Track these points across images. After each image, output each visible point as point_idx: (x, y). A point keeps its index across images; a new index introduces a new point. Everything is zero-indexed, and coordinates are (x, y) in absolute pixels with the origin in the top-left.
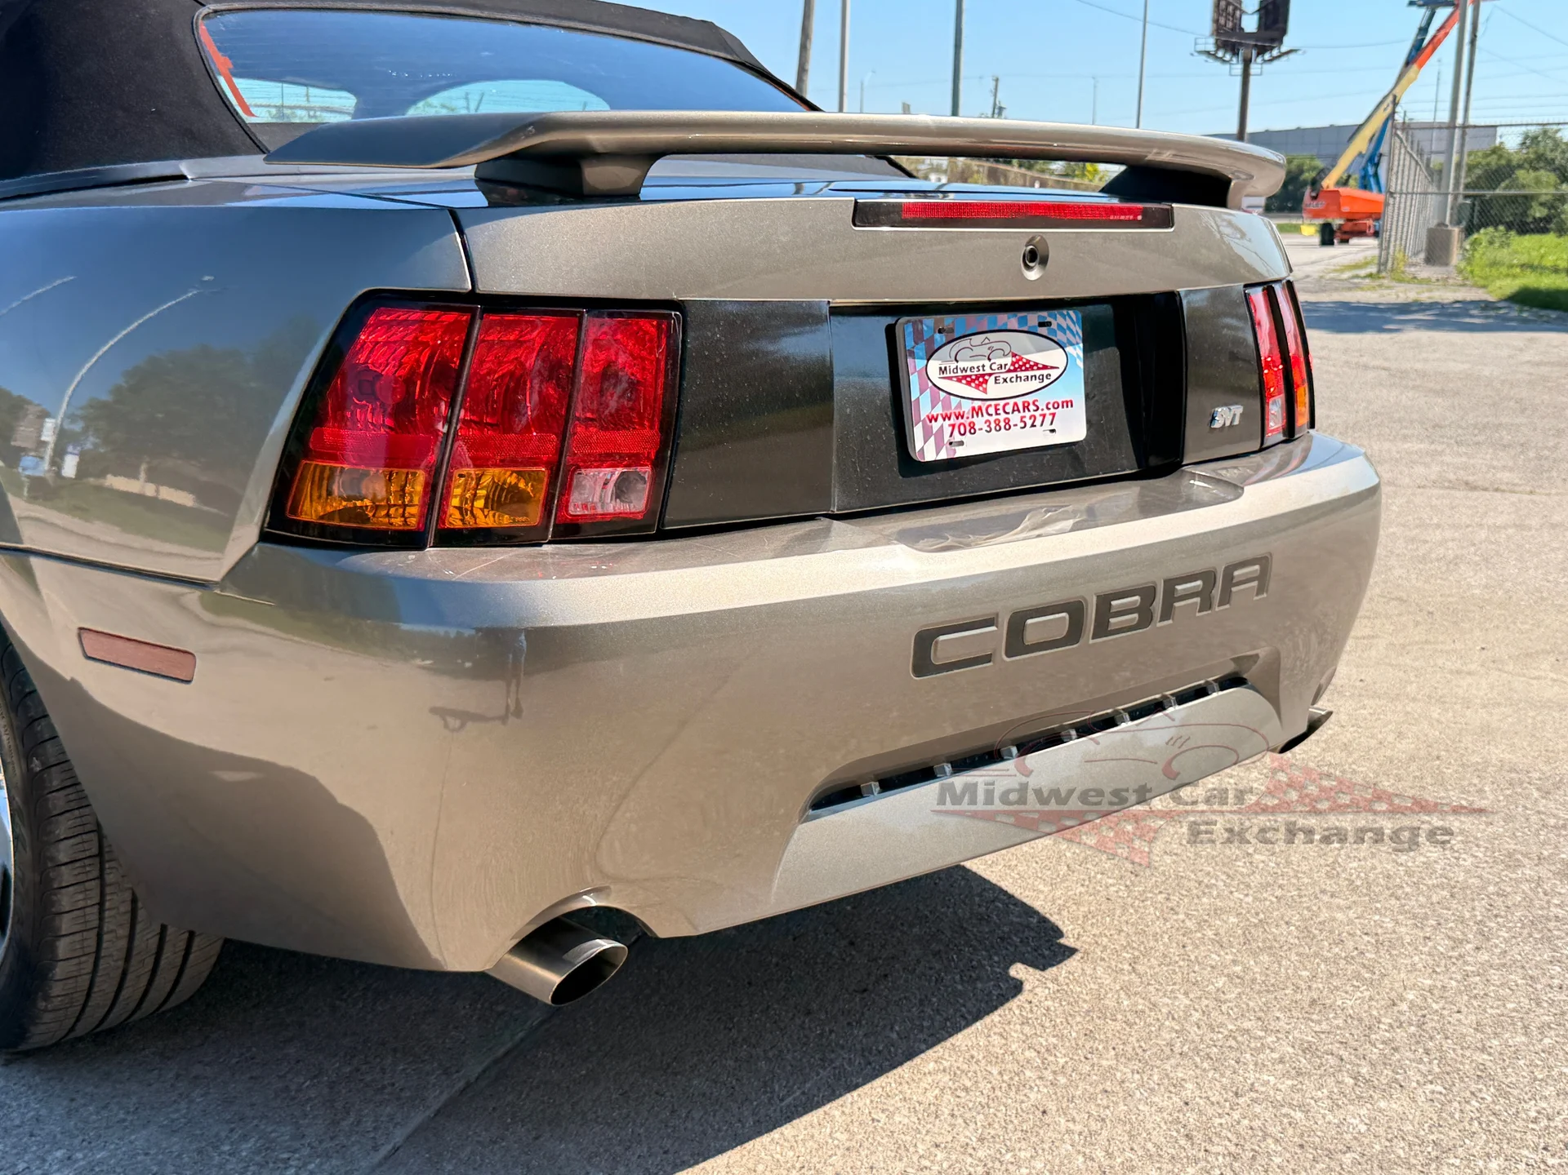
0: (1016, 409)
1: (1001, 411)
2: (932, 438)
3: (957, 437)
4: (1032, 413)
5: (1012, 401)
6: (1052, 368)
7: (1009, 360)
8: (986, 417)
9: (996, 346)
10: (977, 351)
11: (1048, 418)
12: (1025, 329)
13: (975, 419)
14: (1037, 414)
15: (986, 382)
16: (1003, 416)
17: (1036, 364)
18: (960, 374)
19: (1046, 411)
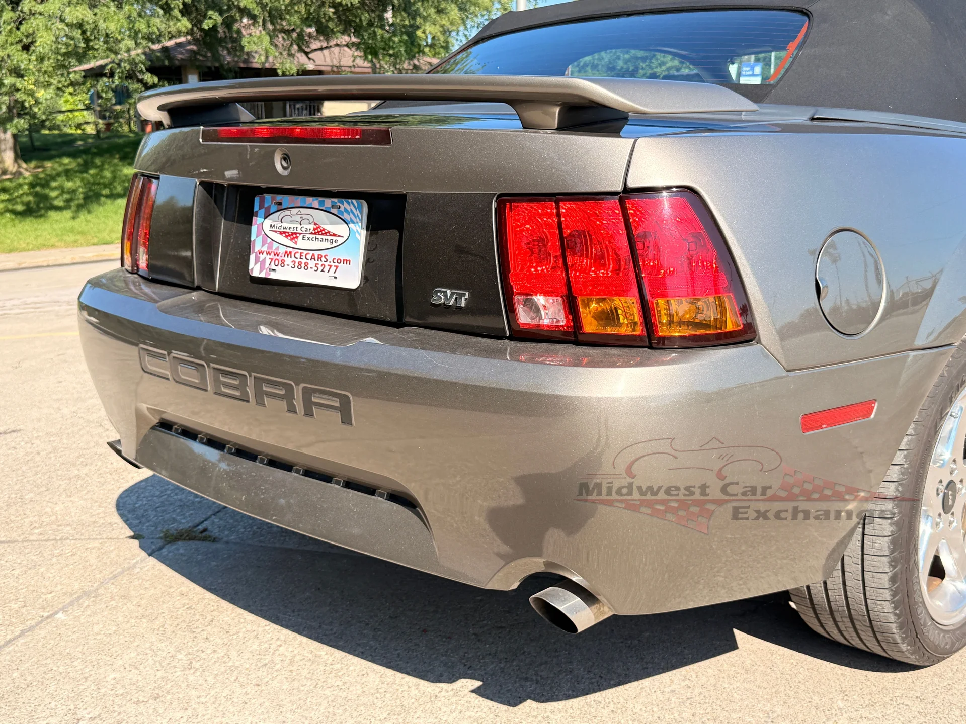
0: (313, 258)
1: (304, 257)
2: (259, 263)
3: (273, 267)
4: (323, 263)
5: (311, 253)
6: (339, 236)
7: (312, 227)
8: (293, 259)
9: (305, 217)
10: (294, 218)
11: (333, 269)
12: (323, 208)
13: (286, 259)
14: (326, 264)
15: (297, 237)
16: (304, 261)
17: (329, 232)
18: (282, 230)
19: (332, 264)
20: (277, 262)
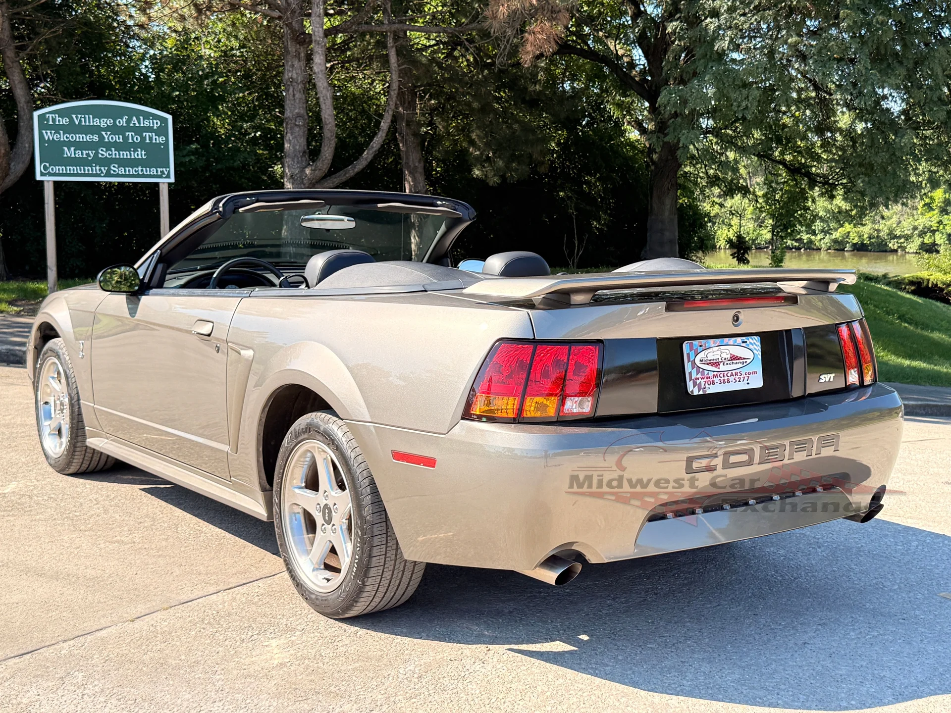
0: (732, 375)
3: (707, 386)
4: (739, 377)
5: (730, 372)
6: (747, 359)
7: (729, 356)
8: (719, 378)
9: (723, 351)
10: (715, 353)
11: (746, 379)
12: (736, 344)
13: (714, 379)
15: (719, 364)
16: (726, 378)
17: (740, 358)
18: (707, 361)
19: (745, 376)
20: (709, 383)
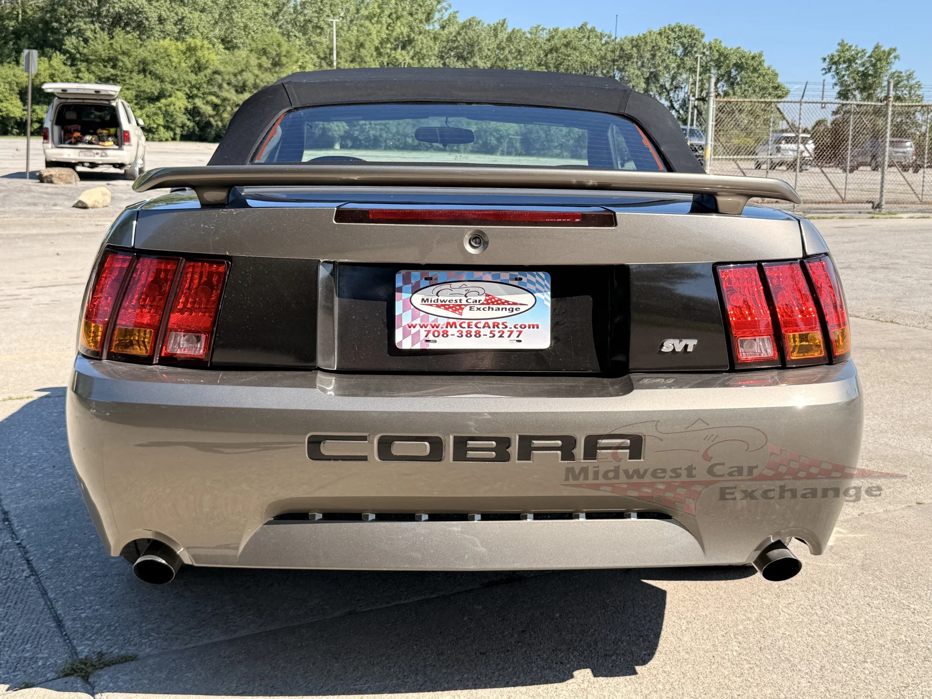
0: (486, 325)
1: (473, 326)
2: (410, 336)
3: (431, 337)
4: (501, 329)
5: (483, 322)
6: (521, 304)
7: (483, 298)
8: (459, 328)
9: (471, 289)
10: (454, 291)
11: (515, 334)
12: (499, 281)
13: (449, 329)
14: (505, 330)
15: (462, 309)
16: (474, 329)
17: (507, 302)
18: (439, 303)
19: (513, 329)
20: (436, 334)
